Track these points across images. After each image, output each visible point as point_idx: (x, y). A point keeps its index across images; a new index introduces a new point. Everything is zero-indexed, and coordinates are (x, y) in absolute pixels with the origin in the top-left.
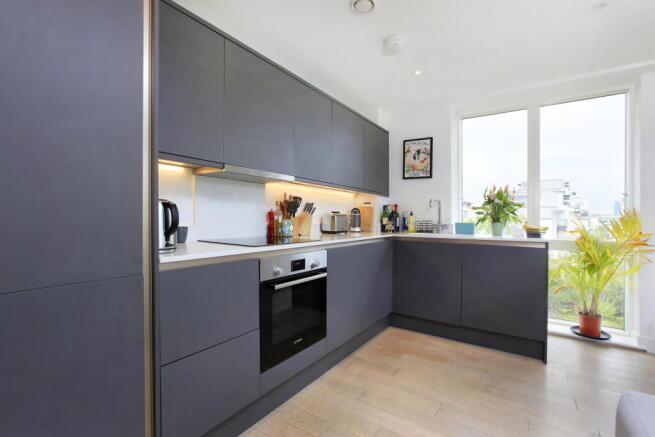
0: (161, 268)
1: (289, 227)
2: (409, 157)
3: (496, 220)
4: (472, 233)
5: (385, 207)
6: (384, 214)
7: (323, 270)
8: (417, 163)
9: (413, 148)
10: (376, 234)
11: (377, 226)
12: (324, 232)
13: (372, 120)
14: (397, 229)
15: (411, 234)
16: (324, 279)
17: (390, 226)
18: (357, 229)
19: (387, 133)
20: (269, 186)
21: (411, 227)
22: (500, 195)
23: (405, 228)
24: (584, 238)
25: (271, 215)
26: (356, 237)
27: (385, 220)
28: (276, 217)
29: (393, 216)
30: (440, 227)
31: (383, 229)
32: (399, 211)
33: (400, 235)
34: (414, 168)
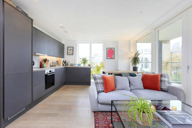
0: (33, 71)
1: (45, 65)
2: (69, 50)
3: (84, 63)
4: (80, 65)
5: (63, 61)
6: (63, 62)
7: (54, 73)
8: (70, 52)
9: (69, 49)
10: (61, 66)
11: (62, 65)
12: (51, 66)
13: (61, 42)
14: (66, 65)
15: (69, 66)
16: (54, 74)
17: (65, 65)
18: (58, 65)
19: (64, 45)
20: (40, 56)
21: (69, 65)
22: (85, 59)
23: (68, 65)
24: (97, 66)
25: (41, 63)
26: (57, 67)
27: (64, 63)
28: (42, 63)
29: (65, 62)
30: (75, 64)
31: (63, 65)
32: (67, 61)
33: (67, 66)
34: (69, 53)
